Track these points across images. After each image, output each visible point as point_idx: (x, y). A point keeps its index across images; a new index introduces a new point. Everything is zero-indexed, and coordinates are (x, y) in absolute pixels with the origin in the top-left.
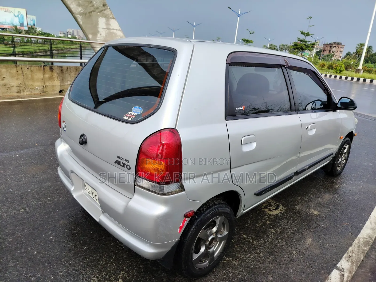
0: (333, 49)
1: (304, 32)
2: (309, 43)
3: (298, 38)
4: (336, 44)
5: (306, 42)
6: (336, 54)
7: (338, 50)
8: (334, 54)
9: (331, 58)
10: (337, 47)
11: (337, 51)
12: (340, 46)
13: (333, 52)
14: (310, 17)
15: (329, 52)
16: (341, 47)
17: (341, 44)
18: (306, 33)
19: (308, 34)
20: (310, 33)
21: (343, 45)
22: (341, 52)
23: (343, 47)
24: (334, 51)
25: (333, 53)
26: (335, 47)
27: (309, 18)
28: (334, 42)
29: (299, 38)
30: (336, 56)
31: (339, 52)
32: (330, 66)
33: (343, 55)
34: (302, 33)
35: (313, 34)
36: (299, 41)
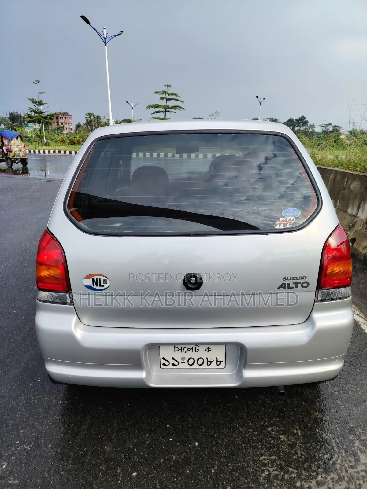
0: (61, 120)
1: (35, 100)
2: (46, 114)
3: (29, 108)
4: (62, 115)
5: (41, 113)
6: (66, 126)
7: (66, 121)
8: (64, 126)
9: (62, 131)
10: (65, 118)
11: (66, 123)
12: (67, 117)
13: (61, 124)
14: (37, 80)
15: (57, 124)
16: (69, 118)
17: (67, 114)
18: (38, 102)
19: (41, 103)
20: (43, 102)
21: (70, 116)
22: (70, 123)
23: (71, 118)
24: (63, 123)
25: (62, 126)
26: (62, 118)
27: (37, 83)
28: (59, 111)
29: (31, 108)
30: (66, 128)
31: (68, 123)
32: (71, 141)
33: (73, 127)
34: (33, 101)
35: (47, 103)
36: (31, 111)
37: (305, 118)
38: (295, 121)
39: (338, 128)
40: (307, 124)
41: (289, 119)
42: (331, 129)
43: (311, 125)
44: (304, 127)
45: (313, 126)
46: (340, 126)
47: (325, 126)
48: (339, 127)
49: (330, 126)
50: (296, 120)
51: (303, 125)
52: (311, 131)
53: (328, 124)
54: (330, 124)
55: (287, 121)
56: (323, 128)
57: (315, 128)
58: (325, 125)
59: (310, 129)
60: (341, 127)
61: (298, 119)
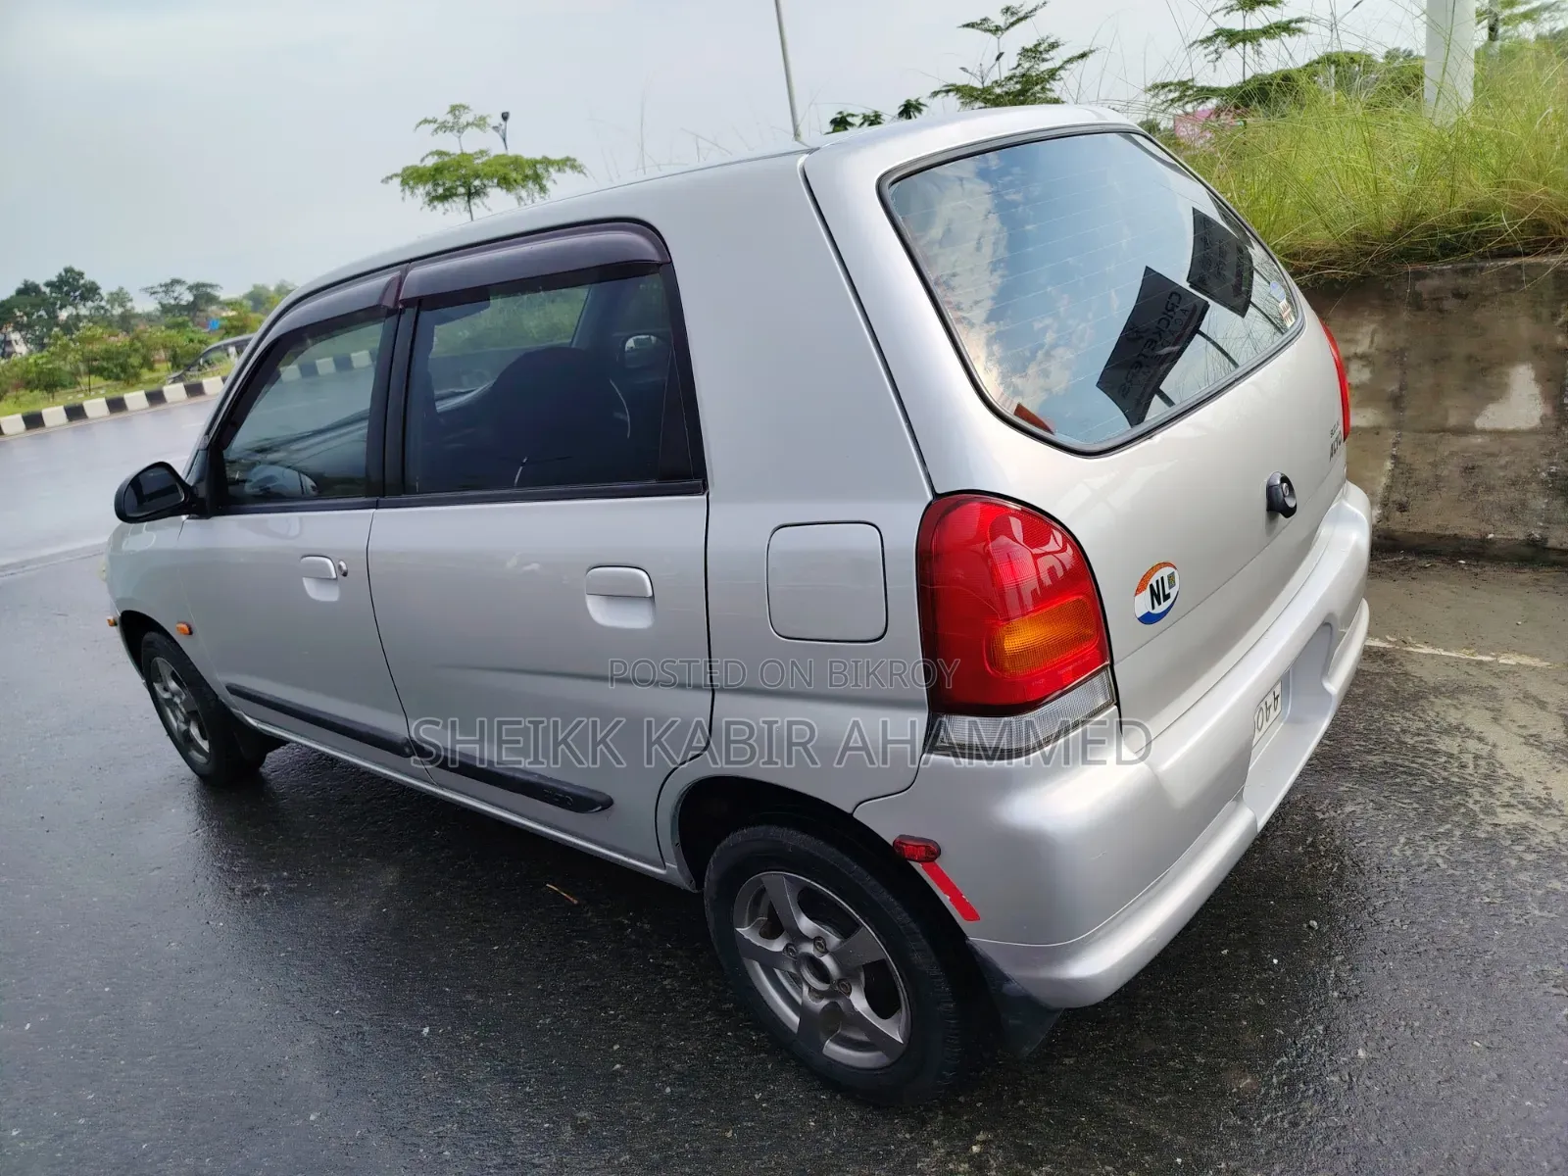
37: (81, 275)
38: (47, 290)
39: (209, 290)
40: (99, 294)
41: (20, 285)
42: (188, 298)
43: (111, 294)
44: (90, 304)
45: (119, 297)
46: (214, 282)
47: (164, 288)
48: (211, 286)
49: (178, 289)
50: (48, 284)
51: (84, 298)
52: (122, 313)
53: (168, 281)
54: (175, 282)
55: (12, 292)
56: (159, 296)
57: (131, 300)
58: (161, 286)
59: (116, 306)
60: (217, 286)
61: (55, 279)
